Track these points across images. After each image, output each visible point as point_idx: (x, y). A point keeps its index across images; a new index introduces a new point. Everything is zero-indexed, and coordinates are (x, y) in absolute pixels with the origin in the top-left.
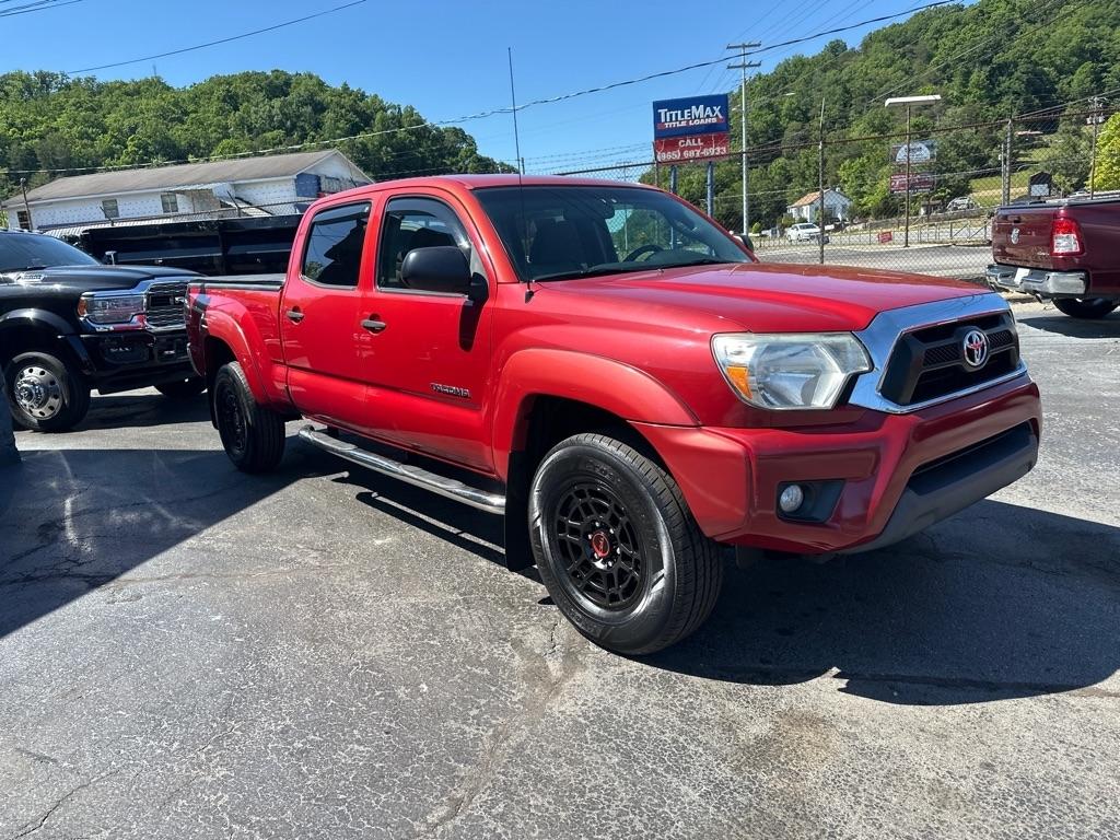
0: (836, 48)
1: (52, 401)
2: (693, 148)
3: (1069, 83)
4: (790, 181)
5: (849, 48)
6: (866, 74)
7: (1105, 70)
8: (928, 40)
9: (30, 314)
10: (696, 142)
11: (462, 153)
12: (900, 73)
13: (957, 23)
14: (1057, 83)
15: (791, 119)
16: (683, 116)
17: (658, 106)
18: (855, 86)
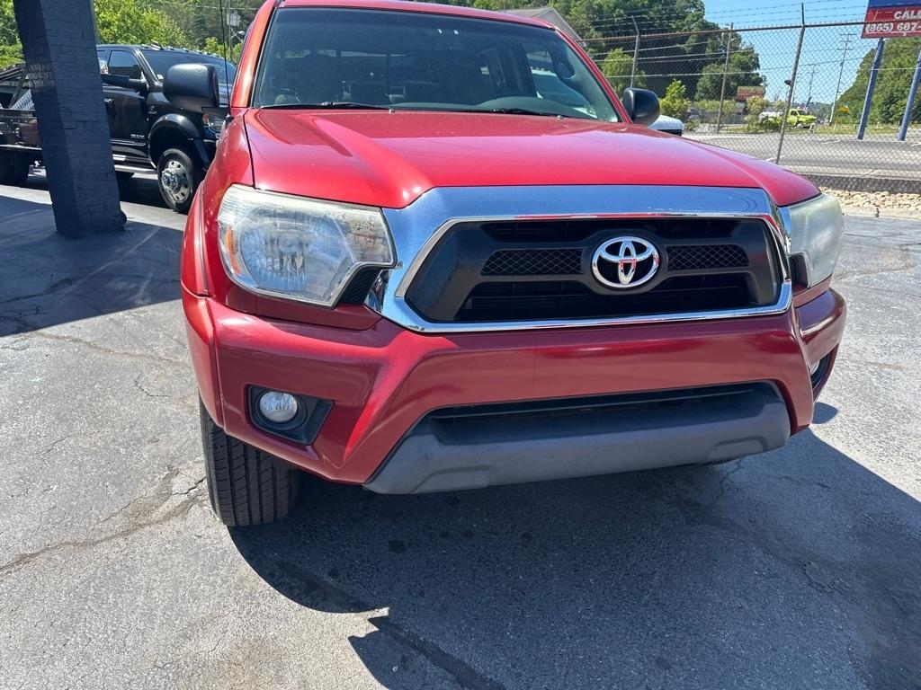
1: (183, 190)
2: (911, 20)
9: (180, 119)
10: (916, 15)
11: (689, 18)
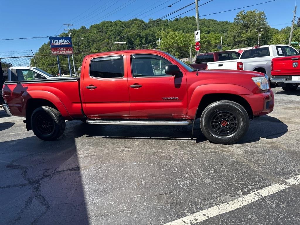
0: (83, 28)
2: (63, 51)
3: (136, 42)
4: (77, 61)
5: (87, 28)
6: (92, 35)
7: (142, 39)
8: (105, 29)
10: (64, 49)
12: (100, 36)
13: (111, 25)
14: (134, 41)
15: (75, 45)
16: (59, 42)
17: (51, 38)
18: (90, 38)
